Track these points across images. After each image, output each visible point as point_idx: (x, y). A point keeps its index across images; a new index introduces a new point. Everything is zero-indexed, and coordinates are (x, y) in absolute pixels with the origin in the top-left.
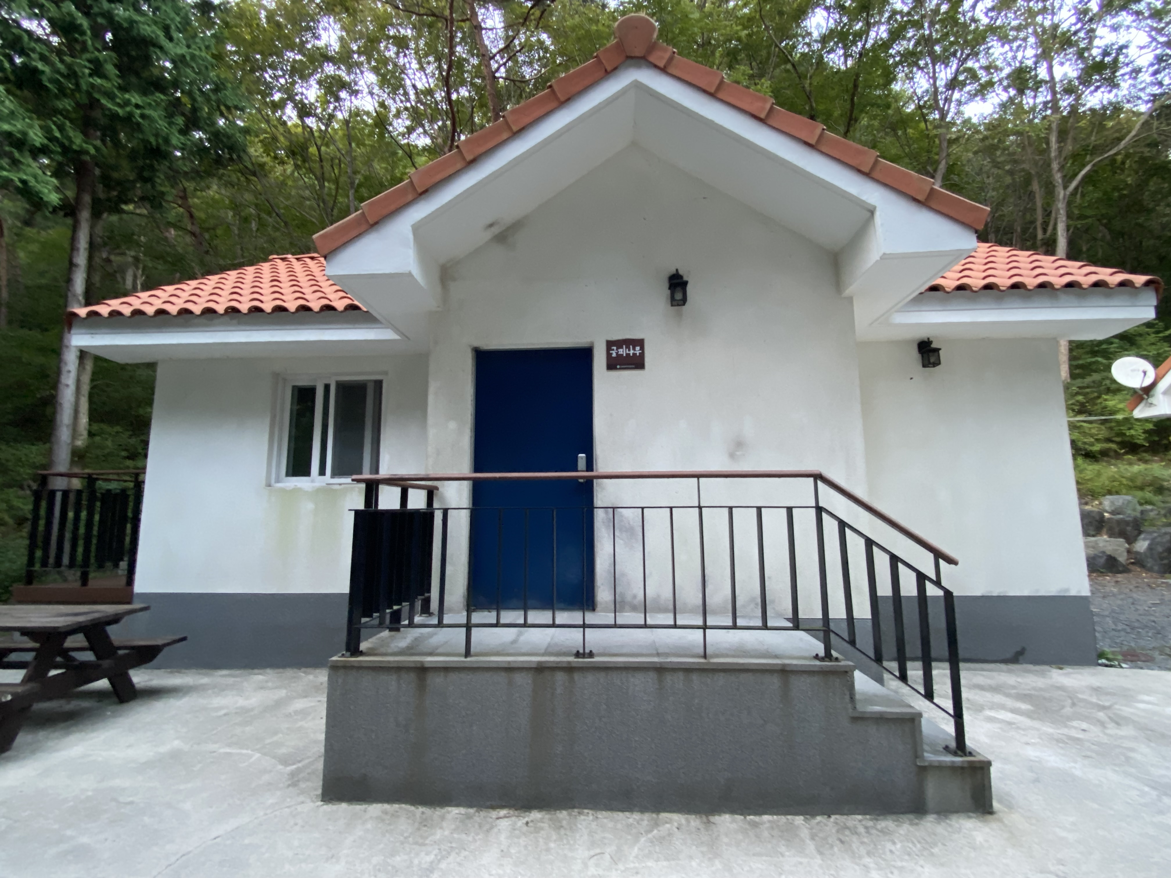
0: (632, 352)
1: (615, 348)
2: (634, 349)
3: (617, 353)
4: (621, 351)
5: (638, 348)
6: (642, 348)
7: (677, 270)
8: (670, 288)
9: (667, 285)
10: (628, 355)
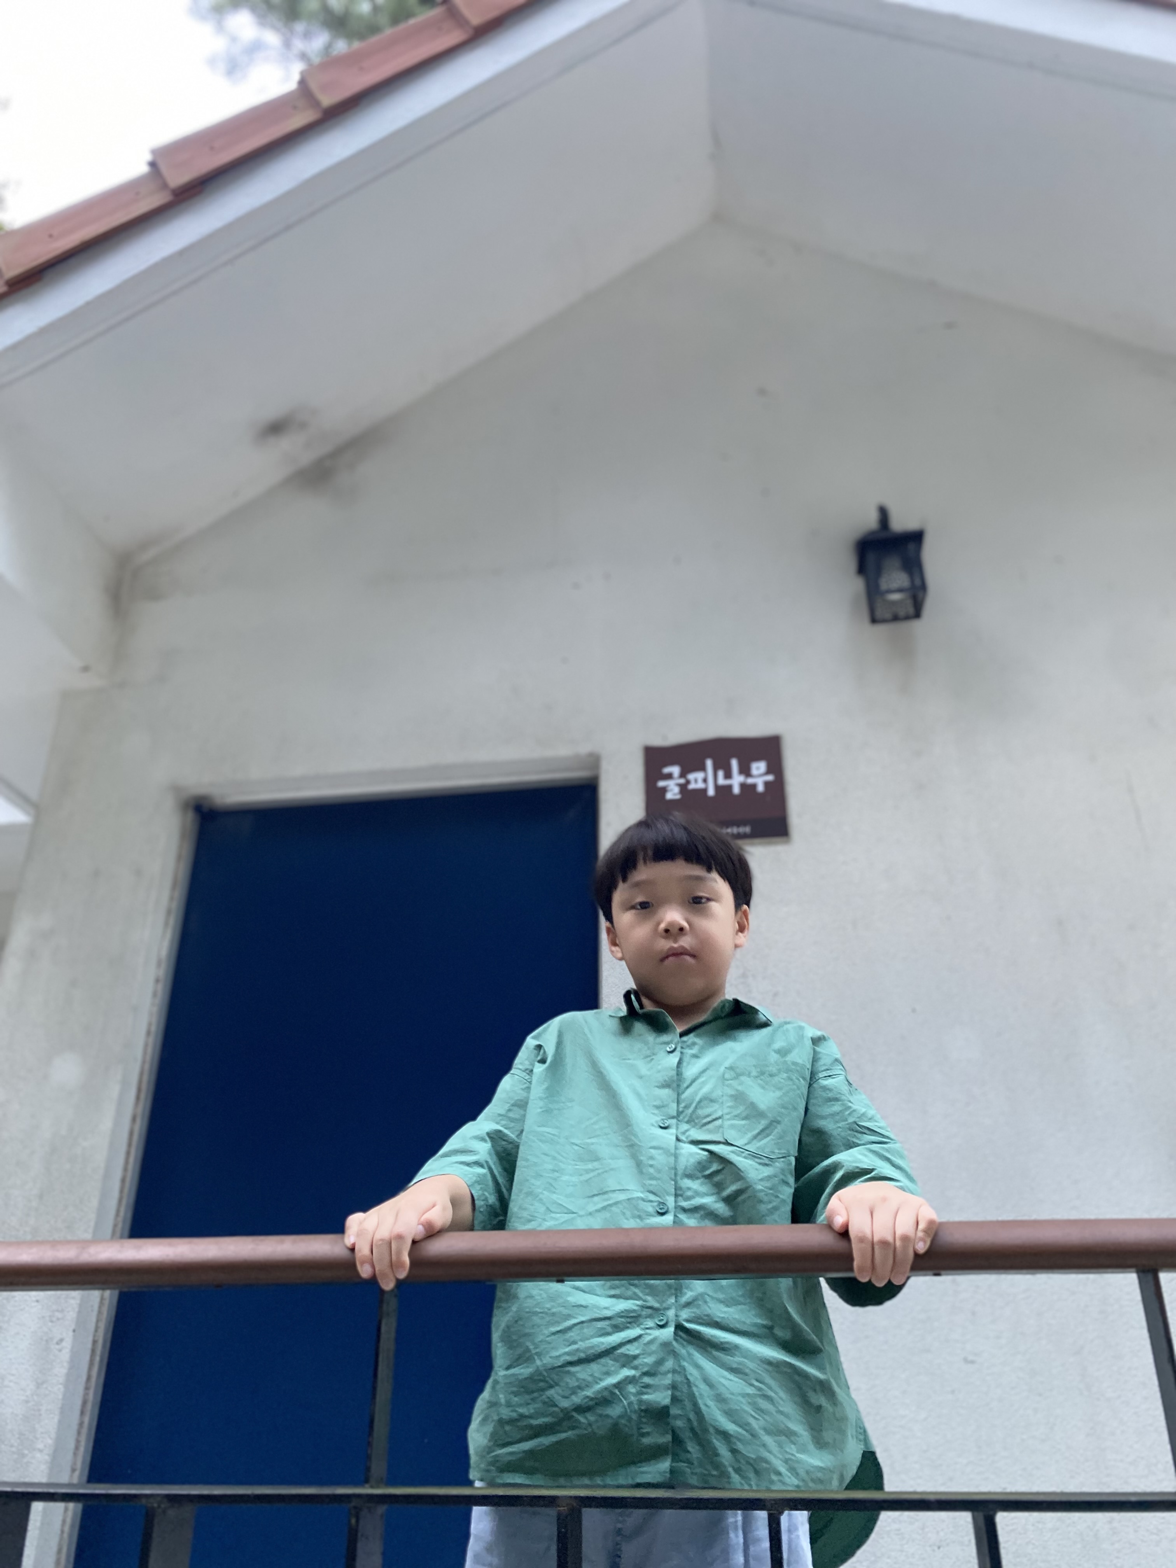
0: (737, 781)
1: (675, 770)
2: (745, 770)
3: (683, 788)
4: (696, 780)
5: (759, 767)
6: (776, 767)
7: (884, 514)
8: (861, 569)
9: (850, 562)
10: (724, 791)
